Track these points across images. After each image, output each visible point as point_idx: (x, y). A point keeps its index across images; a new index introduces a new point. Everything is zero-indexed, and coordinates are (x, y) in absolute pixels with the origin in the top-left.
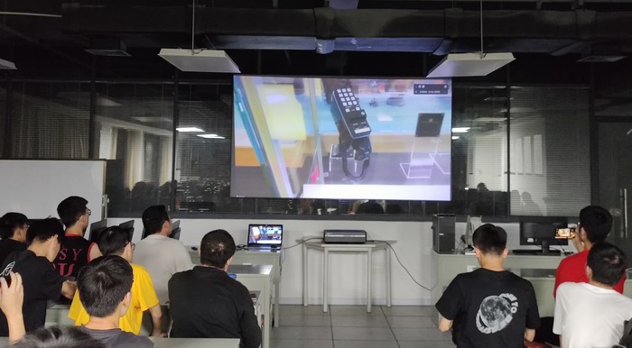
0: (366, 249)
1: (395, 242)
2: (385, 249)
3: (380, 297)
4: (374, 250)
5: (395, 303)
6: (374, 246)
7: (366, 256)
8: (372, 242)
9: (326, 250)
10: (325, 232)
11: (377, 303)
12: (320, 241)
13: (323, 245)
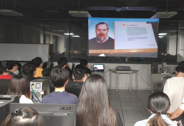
0: (130, 72)
1: (139, 70)
4: (132, 73)
6: (132, 71)
7: (130, 75)
8: (132, 70)
10: (117, 67)
11: (133, 89)
12: (116, 70)
13: (117, 71)
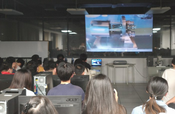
0: (126, 66)
2: (132, 66)
3: (131, 81)
4: (129, 66)
5: (135, 82)
7: (126, 68)
8: (128, 64)
9: (115, 67)
10: (114, 61)
12: (113, 64)
